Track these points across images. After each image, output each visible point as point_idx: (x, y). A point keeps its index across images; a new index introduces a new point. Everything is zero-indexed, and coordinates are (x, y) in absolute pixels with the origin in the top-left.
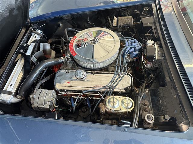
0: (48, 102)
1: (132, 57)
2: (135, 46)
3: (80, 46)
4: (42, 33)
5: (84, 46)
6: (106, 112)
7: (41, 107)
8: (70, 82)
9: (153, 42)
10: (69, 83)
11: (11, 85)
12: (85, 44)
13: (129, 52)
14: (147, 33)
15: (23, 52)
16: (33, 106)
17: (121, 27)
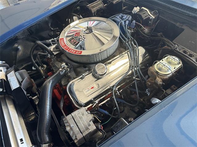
0: (90, 121)
1: (134, 27)
2: (127, 18)
3: (77, 42)
4: (4, 63)
5: (83, 40)
6: (164, 81)
7: (88, 132)
8: (93, 86)
9: (138, 8)
10: (92, 88)
11: (21, 140)
12: (82, 38)
13: (127, 25)
14: (122, 8)
15: (3, 90)
16: (76, 141)
17: (96, 13)
